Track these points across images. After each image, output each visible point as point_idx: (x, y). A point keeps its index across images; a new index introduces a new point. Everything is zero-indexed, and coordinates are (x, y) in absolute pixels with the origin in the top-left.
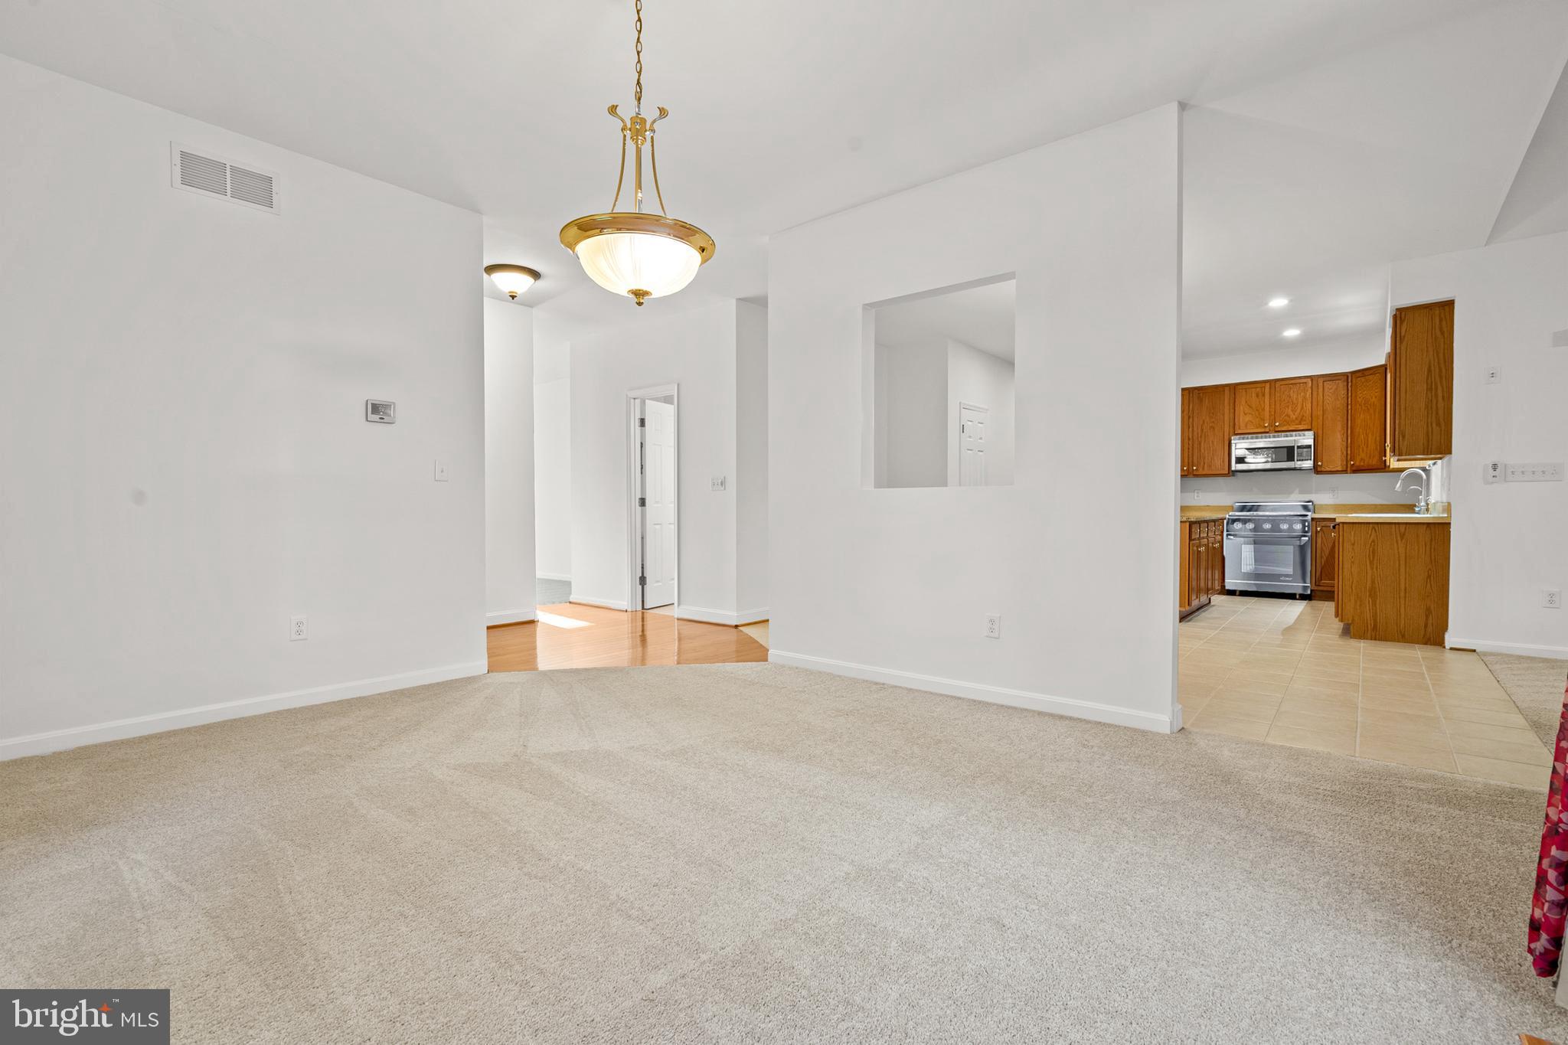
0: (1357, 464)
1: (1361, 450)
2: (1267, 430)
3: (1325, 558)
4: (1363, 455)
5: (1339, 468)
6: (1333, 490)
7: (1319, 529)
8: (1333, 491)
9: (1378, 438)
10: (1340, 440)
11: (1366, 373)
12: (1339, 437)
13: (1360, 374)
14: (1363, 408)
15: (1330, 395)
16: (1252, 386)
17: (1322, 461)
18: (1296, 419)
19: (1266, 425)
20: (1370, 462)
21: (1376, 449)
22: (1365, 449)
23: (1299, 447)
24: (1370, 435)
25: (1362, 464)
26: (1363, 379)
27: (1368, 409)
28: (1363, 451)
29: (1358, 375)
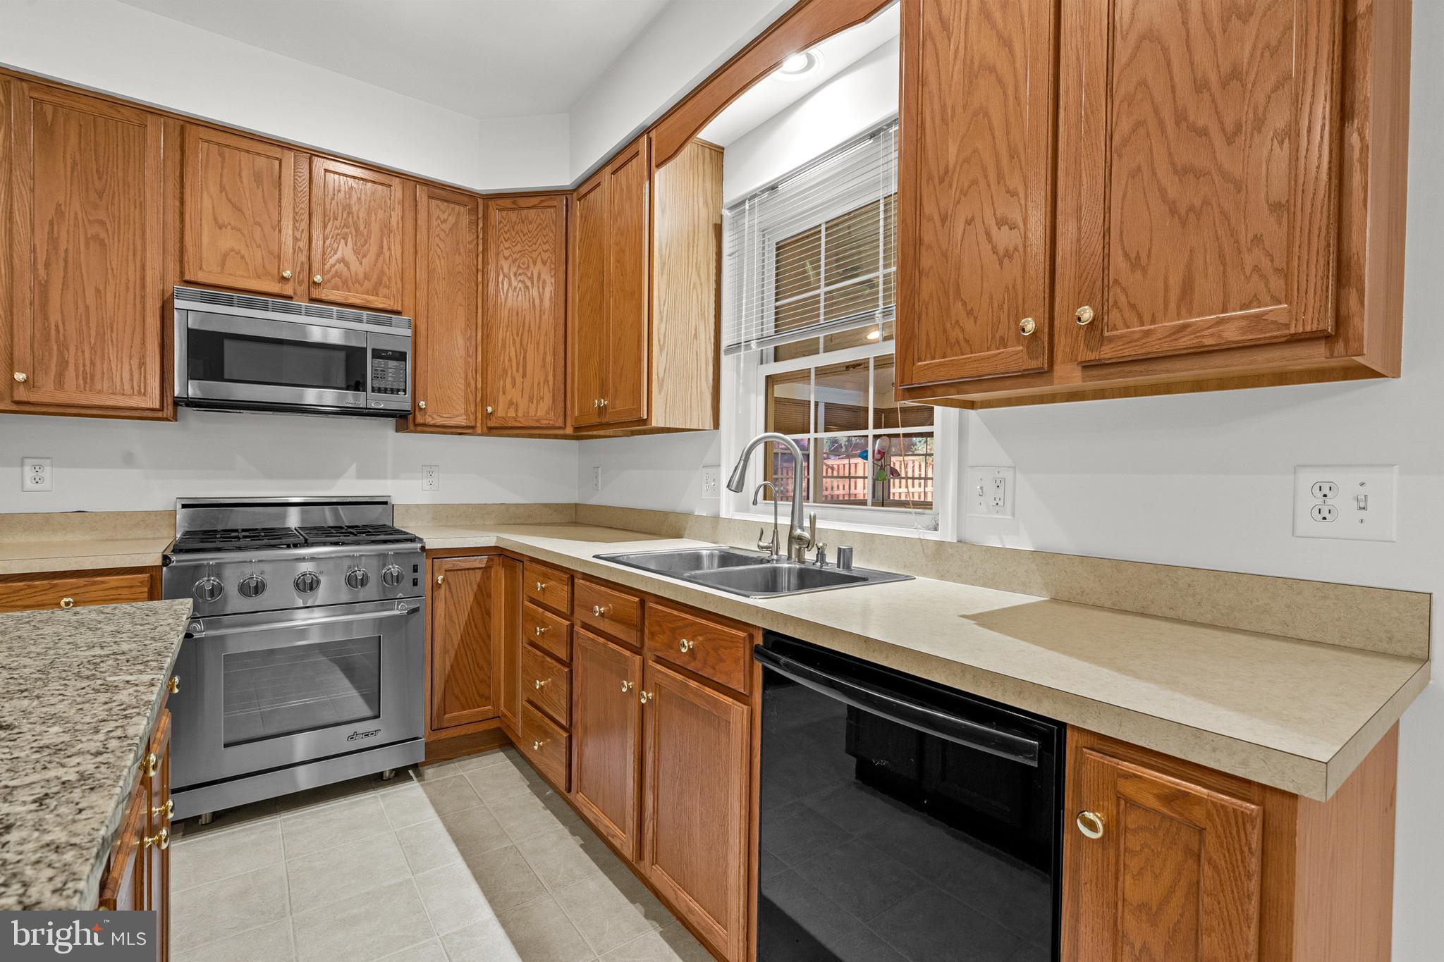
0: (500, 413)
1: (509, 380)
2: (288, 290)
3: (452, 653)
4: (513, 394)
5: (462, 421)
6: (430, 470)
7: (440, 578)
8: (430, 473)
9: (549, 358)
10: (462, 352)
11: (523, 202)
12: (460, 341)
13: (507, 203)
14: (514, 283)
15: (443, 235)
16: (246, 144)
17: (426, 401)
18: (366, 277)
19: (287, 274)
20: (532, 412)
21: (546, 381)
22: (519, 379)
23: (377, 354)
24: (530, 348)
25: (512, 413)
26: (513, 216)
27: (527, 287)
28: (514, 385)
29: (502, 203)
